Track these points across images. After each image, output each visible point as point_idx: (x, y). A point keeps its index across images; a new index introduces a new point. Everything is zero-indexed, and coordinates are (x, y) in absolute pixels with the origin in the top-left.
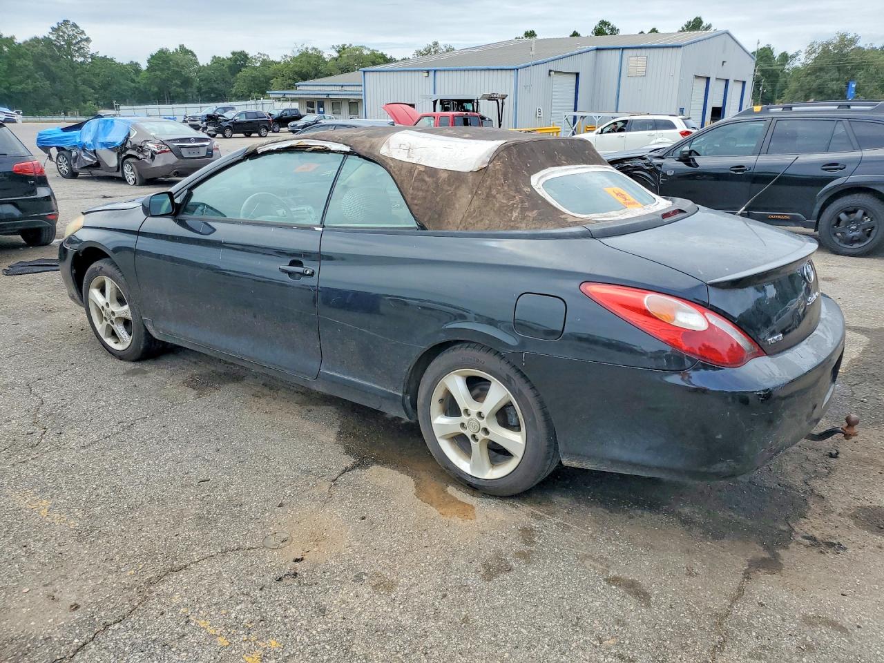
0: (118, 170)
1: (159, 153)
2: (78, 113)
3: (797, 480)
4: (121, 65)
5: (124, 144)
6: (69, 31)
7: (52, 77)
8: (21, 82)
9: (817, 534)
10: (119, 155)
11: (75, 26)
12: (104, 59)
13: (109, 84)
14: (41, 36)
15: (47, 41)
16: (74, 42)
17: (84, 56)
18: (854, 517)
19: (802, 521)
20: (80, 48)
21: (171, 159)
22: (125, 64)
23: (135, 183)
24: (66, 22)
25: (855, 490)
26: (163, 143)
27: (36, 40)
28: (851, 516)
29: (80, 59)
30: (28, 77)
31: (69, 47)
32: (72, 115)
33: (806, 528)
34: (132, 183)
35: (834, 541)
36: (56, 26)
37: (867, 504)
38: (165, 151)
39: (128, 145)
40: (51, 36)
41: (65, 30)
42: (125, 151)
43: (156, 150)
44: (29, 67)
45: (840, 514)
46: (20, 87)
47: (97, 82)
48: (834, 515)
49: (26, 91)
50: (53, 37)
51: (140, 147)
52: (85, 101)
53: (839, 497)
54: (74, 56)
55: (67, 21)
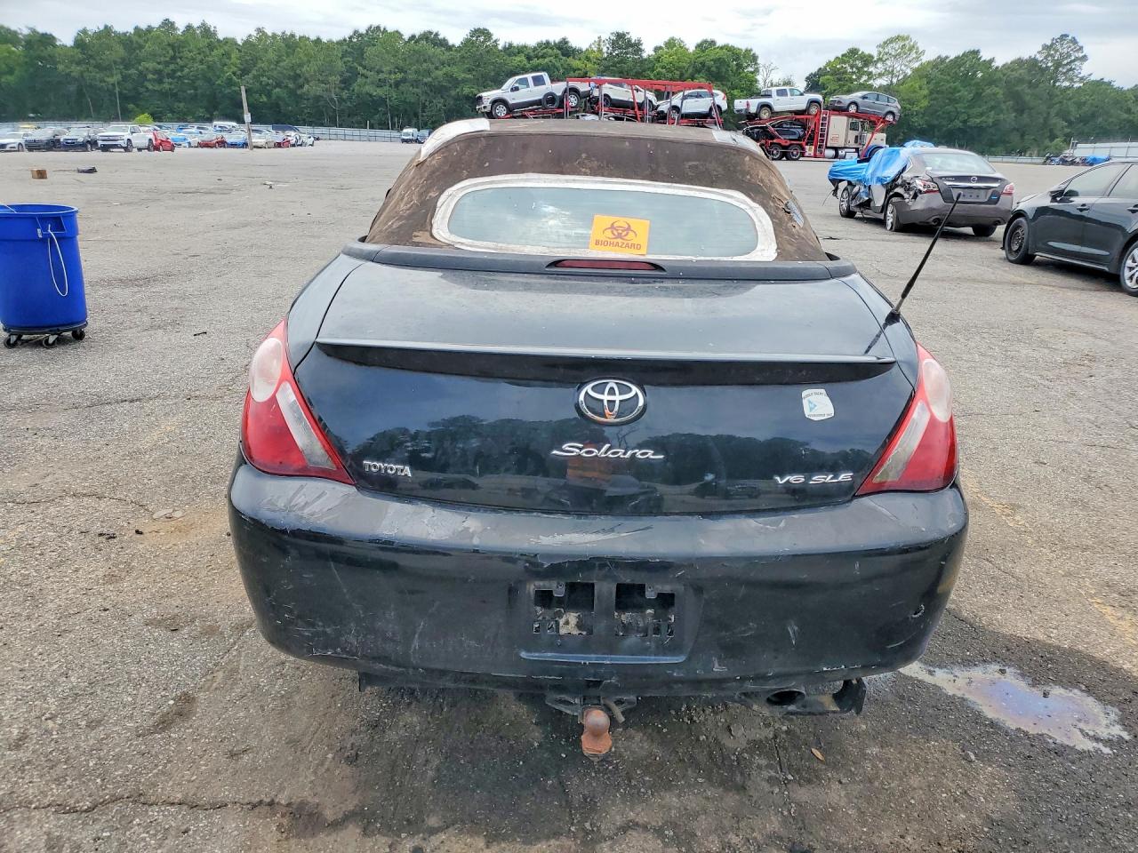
0: (882, 212)
1: (925, 192)
2: (1036, 152)
4: (1119, 91)
5: (895, 180)
6: (1064, 49)
7: (1021, 108)
8: (982, 114)
10: (887, 192)
11: (1074, 41)
12: (1100, 83)
13: (1093, 116)
14: (1026, 56)
15: (1033, 63)
16: (1065, 62)
17: (1071, 80)
20: (1071, 69)
21: (937, 201)
22: (1126, 88)
23: (891, 228)
24: (1063, 37)
26: (932, 180)
27: (1019, 63)
29: (1067, 84)
30: (993, 108)
31: (1057, 68)
32: (1031, 156)
34: (889, 228)
36: (1049, 43)
38: (932, 191)
39: (899, 181)
40: (1038, 56)
41: (1059, 47)
42: (894, 189)
43: (921, 188)
44: (998, 96)
46: (978, 121)
47: (1074, 113)
49: (984, 125)
50: (1040, 58)
51: (909, 184)
52: (1053, 137)
54: (1058, 80)
55: (1067, 36)
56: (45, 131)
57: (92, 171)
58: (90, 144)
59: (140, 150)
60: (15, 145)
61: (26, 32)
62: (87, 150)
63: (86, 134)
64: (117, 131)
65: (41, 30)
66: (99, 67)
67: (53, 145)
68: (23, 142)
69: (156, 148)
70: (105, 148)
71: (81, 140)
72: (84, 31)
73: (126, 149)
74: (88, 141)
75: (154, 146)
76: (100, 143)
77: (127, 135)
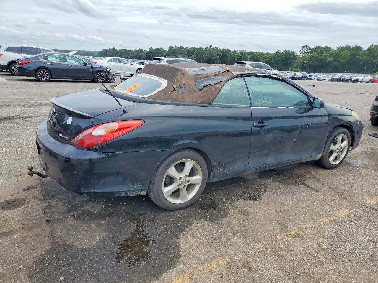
3: (54, 202)
9: (33, 190)
18: (25, 200)
19: (40, 191)
25: (30, 210)
28: (26, 199)
33: (38, 190)
35: (27, 190)
37: (22, 207)
45: (30, 199)
48: (32, 197)
53: (34, 204)
56: (337, 76)
57: (314, 86)
58: (350, 80)
59: (366, 82)
60: (328, 80)
61: (354, 46)
62: (348, 82)
63: (350, 77)
64: (360, 76)
65: (358, 45)
66: (373, 57)
67: (339, 80)
68: (330, 79)
69: (372, 82)
70: (354, 82)
71: (347, 79)
72: (372, 45)
73: (361, 82)
74: (349, 79)
75: (371, 82)
76: (353, 80)
77: (362, 78)
